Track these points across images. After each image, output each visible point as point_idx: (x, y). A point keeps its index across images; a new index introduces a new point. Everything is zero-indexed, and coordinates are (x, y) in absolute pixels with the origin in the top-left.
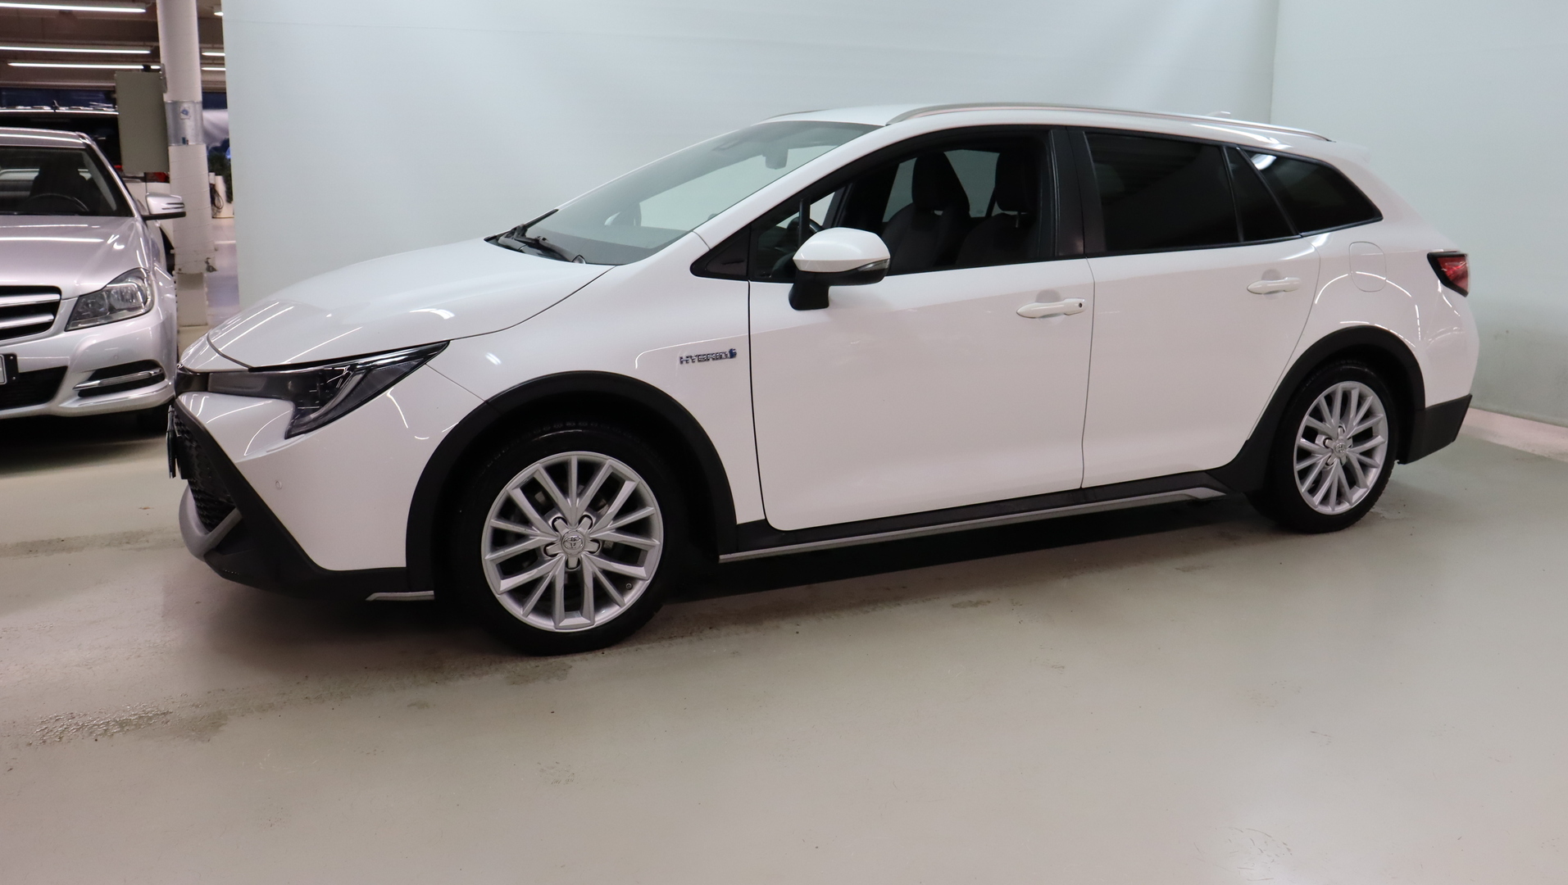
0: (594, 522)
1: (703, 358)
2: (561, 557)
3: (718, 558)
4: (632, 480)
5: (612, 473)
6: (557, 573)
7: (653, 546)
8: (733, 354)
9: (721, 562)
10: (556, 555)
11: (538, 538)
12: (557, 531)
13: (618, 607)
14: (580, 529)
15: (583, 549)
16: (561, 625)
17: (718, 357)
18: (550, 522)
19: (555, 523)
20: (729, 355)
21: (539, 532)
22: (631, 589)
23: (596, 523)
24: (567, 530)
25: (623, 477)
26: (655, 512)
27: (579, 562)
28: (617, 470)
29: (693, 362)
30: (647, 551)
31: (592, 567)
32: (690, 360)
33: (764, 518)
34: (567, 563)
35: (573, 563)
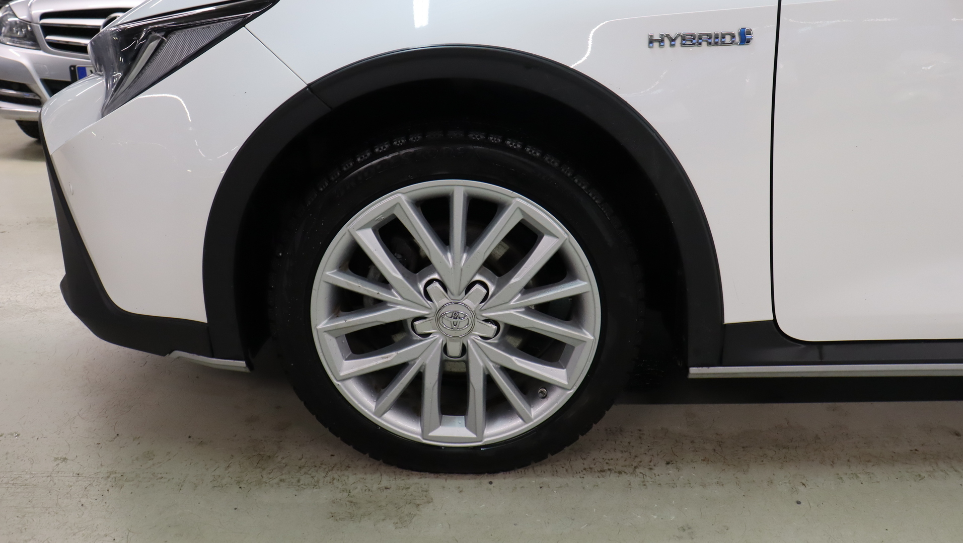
0: (490, 293)
1: (691, 40)
2: (437, 339)
3: (688, 371)
4: (551, 234)
5: (522, 220)
6: (427, 362)
7: (582, 342)
8: (745, 37)
9: (690, 376)
10: (428, 335)
11: (399, 307)
12: (430, 300)
13: (519, 421)
14: (466, 301)
15: (470, 332)
16: (431, 434)
17: (716, 40)
18: (421, 287)
19: (428, 288)
20: (737, 39)
21: (400, 299)
22: (545, 397)
23: (492, 296)
24: (445, 301)
25: (542, 231)
26: (588, 289)
27: (464, 350)
28: (529, 216)
29: (672, 45)
30: (573, 348)
31: (483, 361)
32: (667, 41)
33: (772, 318)
34: (445, 349)
35: (454, 350)
